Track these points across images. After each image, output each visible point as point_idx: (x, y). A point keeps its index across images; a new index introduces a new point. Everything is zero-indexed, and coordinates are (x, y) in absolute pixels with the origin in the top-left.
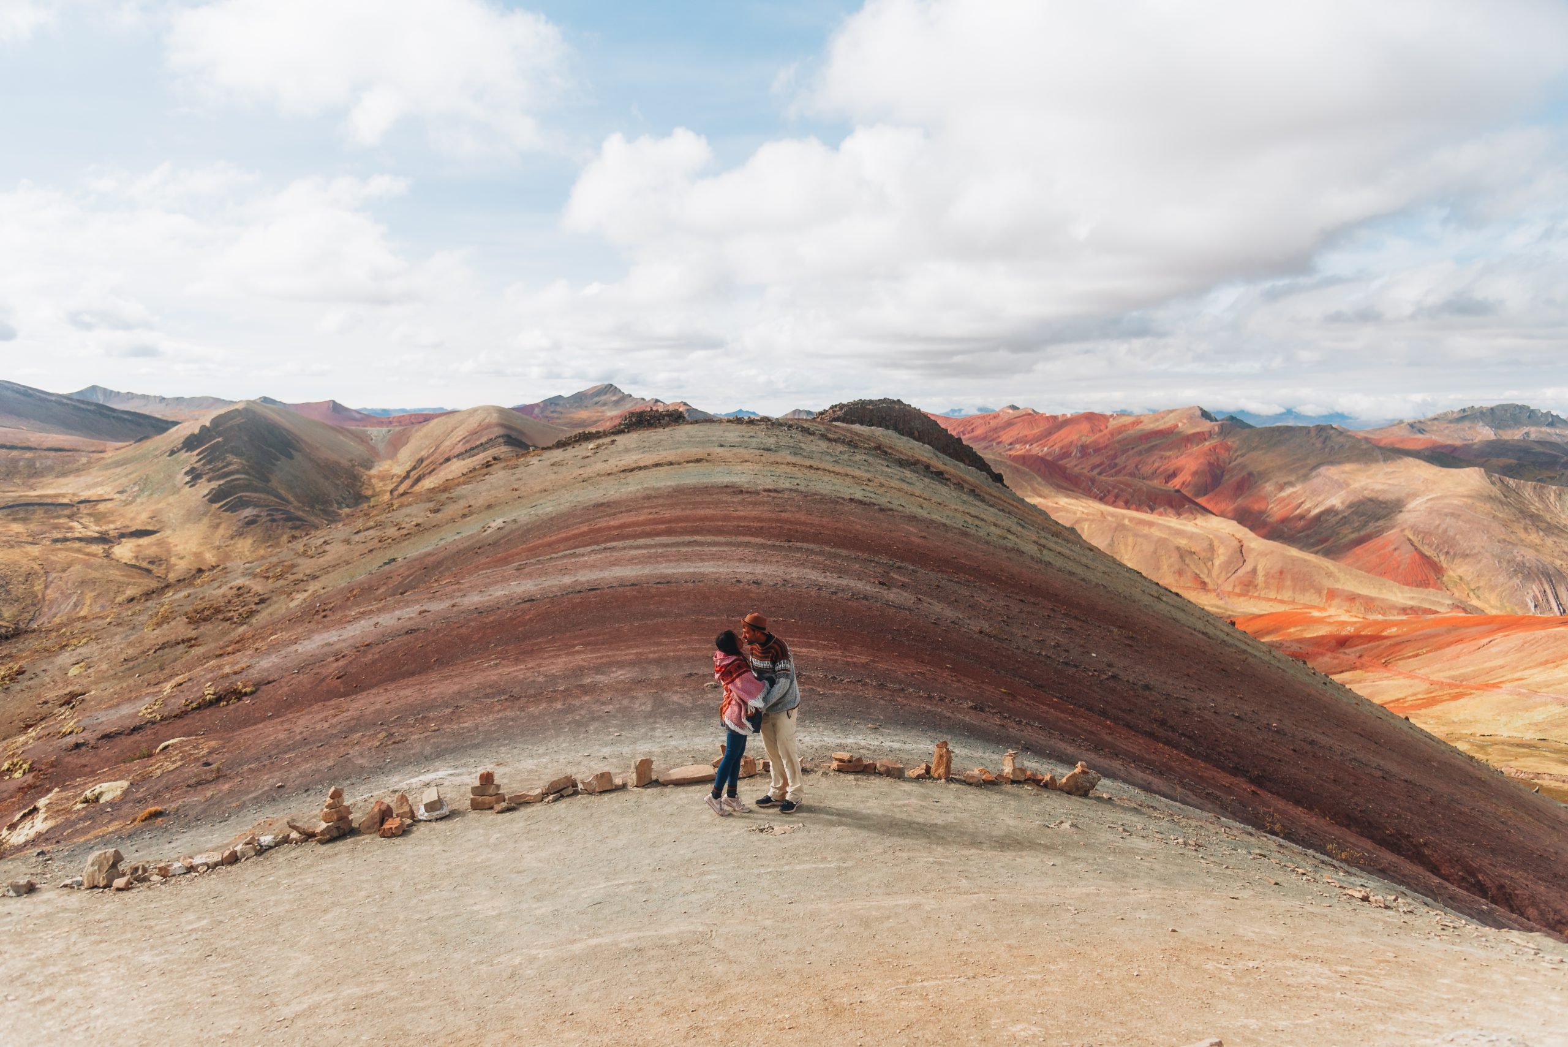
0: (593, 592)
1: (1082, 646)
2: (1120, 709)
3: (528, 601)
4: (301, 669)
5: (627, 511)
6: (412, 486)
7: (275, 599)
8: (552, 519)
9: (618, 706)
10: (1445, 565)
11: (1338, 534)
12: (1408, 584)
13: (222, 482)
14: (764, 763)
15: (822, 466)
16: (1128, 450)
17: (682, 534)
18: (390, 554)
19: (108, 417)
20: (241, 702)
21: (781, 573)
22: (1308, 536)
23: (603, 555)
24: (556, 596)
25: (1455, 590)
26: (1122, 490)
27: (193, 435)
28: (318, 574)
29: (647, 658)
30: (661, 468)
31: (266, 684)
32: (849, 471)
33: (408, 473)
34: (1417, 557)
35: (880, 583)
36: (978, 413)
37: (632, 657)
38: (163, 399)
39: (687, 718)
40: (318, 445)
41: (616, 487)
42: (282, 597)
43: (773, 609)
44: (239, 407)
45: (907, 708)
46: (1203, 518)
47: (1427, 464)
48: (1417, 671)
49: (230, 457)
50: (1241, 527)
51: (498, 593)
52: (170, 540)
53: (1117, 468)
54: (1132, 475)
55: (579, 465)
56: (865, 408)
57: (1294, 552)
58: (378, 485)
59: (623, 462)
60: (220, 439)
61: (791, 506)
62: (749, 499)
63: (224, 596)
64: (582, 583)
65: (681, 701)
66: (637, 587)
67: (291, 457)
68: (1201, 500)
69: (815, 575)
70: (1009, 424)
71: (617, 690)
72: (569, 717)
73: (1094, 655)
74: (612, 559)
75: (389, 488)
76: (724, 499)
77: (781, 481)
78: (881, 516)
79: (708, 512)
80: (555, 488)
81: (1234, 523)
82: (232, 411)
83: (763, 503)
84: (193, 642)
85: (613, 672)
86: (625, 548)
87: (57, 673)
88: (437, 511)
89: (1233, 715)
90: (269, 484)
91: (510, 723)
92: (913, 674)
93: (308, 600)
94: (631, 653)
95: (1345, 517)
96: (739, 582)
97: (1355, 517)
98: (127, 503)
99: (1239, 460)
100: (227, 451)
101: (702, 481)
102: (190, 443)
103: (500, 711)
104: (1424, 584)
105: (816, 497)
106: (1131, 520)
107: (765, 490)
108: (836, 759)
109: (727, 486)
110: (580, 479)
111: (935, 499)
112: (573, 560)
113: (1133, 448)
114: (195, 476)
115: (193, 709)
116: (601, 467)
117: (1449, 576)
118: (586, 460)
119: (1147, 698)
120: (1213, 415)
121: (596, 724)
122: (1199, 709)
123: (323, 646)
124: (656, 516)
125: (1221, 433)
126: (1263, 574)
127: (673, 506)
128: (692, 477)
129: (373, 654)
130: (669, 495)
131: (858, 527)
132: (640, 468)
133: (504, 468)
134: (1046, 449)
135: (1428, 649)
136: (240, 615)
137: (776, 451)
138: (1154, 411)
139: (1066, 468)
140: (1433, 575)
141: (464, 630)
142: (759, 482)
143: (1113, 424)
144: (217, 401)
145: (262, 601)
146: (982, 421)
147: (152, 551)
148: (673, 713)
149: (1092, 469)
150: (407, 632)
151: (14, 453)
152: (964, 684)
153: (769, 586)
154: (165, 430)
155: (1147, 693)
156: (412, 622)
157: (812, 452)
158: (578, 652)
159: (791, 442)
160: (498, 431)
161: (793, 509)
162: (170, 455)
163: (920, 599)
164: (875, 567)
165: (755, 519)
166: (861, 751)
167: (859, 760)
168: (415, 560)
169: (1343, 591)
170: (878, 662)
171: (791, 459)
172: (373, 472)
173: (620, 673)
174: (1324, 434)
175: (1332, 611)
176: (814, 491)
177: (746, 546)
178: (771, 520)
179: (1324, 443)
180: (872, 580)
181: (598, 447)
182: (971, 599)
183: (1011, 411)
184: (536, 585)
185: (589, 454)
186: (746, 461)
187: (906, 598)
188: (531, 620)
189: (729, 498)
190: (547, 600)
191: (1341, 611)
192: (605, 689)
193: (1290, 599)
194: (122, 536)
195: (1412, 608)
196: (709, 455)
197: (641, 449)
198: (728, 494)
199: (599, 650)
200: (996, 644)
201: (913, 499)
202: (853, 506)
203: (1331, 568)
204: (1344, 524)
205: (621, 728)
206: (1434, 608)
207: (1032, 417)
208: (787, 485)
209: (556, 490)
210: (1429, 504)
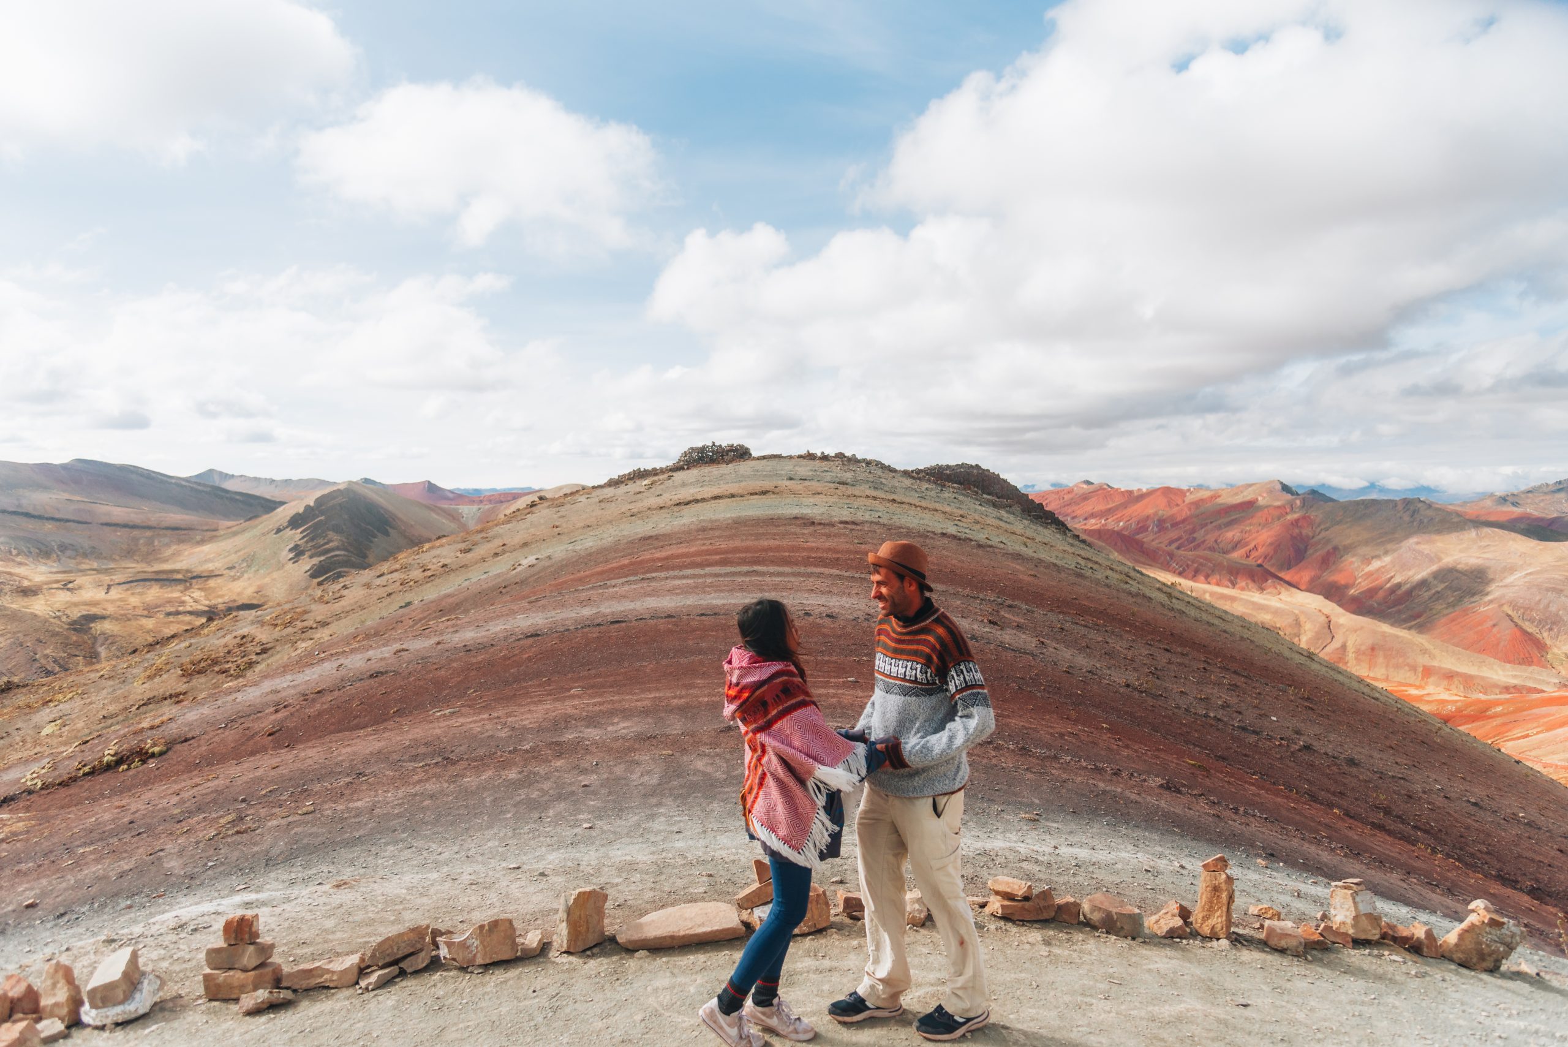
0: (616, 626)
1: (1256, 707)
2: (1328, 791)
3: (532, 636)
4: (230, 722)
5: (677, 543)
7: (278, 648)
8: (590, 554)
9: (605, 776)
10: (1548, 642)
11: (1431, 610)
12: (1509, 662)
13: (322, 558)
14: (847, 901)
15: (907, 500)
16: (1206, 525)
17: (739, 564)
18: (408, 597)
19: (222, 498)
20: (145, 765)
21: (862, 606)
22: (1399, 612)
23: (640, 585)
24: (568, 630)
25: (1560, 668)
26: (1201, 564)
27: (298, 514)
28: (329, 620)
29: (668, 705)
30: (721, 501)
31: (182, 742)
32: (938, 506)
34: (1518, 634)
35: (990, 622)
36: (1052, 489)
37: (647, 703)
38: (272, 481)
39: (712, 798)
40: (413, 523)
41: (669, 520)
42: (286, 647)
43: (853, 647)
44: (341, 487)
45: (1070, 785)
46: (1287, 593)
47: (1524, 538)
48: (1528, 753)
49: (331, 534)
50: (1327, 602)
51: (497, 628)
53: (1196, 543)
54: (1211, 549)
55: (629, 501)
56: (942, 473)
57: (1385, 628)
59: (676, 497)
60: (322, 518)
61: (873, 538)
62: (823, 531)
63: (226, 646)
64: (604, 615)
65: (709, 769)
66: (674, 620)
67: (387, 534)
68: (1285, 575)
70: (1085, 497)
71: (610, 750)
72: (522, 794)
73: (1274, 719)
74: (649, 589)
76: (793, 530)
77: (860, 514)
78: (980, 552)
79: (772, 543)
80: (600, 523)
81: (1321, 598)
82: (334, 491)
83: (840, 535)
84: (181, 697)
85: (613, 724)
86: (667, 578)
87: (29, 732)
88: (469, 551)
89: (1468, 801)
90: (366, 560)
91: (426, 803)
92: (1062, 735)
93: (309, 649)
94: (646, 699)
95: (1438, 592)
96: (808, 614)
97: (1449, 592)
98: (234, 579)
99: (1323, 534)
100: (328, 529)
101: (767, 512)
102: (295, 522)
103: (420, 781)
104: (1527, 661)
105: (902, 530)
106: (1212, 594)
107: (841, 522)
108: (997, 893)
109: (796, 518)
110: (629, 514)
111: (1038, 539)
112: (601, 591)
113: (1211, 523)
114: (298, 552)
115: (85, 774)
116: (653, 501)
117: (1553, 654)
118: (639, 495)
119: (1357, 777)
120: (1294, 489)
121: (561, 806)
122: (1424, 792)
123: (267, 694)
124: (710, 547)
125: (1303, 507)
126: (1353, 650)
127: (731, 537)
128: (755, 509)
129: (323, 703)
130: (728, 527)
131: (954, 562)
132: (697, 501)
133: (549, 507)
134: (1121, 524)
135: (1539, 729)
136: (238, 666)
137: (853, 485)
138: (1232, 486)
139: (1143, 543)
140: (1536, 652)
141: (443, 672)
142: (834, 514)
143: (1189, 498)
144: (323, 483)
145: (264, 651)
146: (1057, 497)
148: (694, 787)
149: (1170, 543)
150: (371, 676)
151: (136, 532)
152: (1136, 751)
153: (847, 620)
154: (275, 509)
155: (1354, 770)
156: (383, 663)
157: (896, 487)
158: (573, 697)
159: (871, 478)
161: (875, 542)
162: (276, 533)
163: (1043, 643)
164: (981, 604)
165: (829, 550)
166: (1024, 865)
167: (1046, 895)
168: (432, 602)
169: (1440, 668)
170: (1008, 716)
171: (870, 492)
173: (622, 725)
174: (1412, 508)
175: (1430, 689)
176: (898, 524)
177: (818, 577)
178: (848, 551)
179: (1412, 516)
180: (980, 618)
181: (652, 484)
182: (1105, 645)
183: (1085, 486)
184: (547, 619)
185: (642, 490)
186: (819, 494)
187: (1026, 641)
188: (529, 659)
189: (798, 530)
190: (555, 635)
191: (1440, 689)
192: (593, 749)
193: (1383, 677)
194: (233, 609)
195: (1515, 687)
196: (776, 487)
197: (701, 483)
198: (799, 526)
199: (601, 695)
200: (1150, 701)
201: (1014, 537)
202: (946, 541)
203: (1424, 642)
204: (1438, 599)
205: (600, 814)
206: (1538, 686)
207: (1104, 491)
208: (867, 517)
209: (600, 526)
210: (1528, 578)
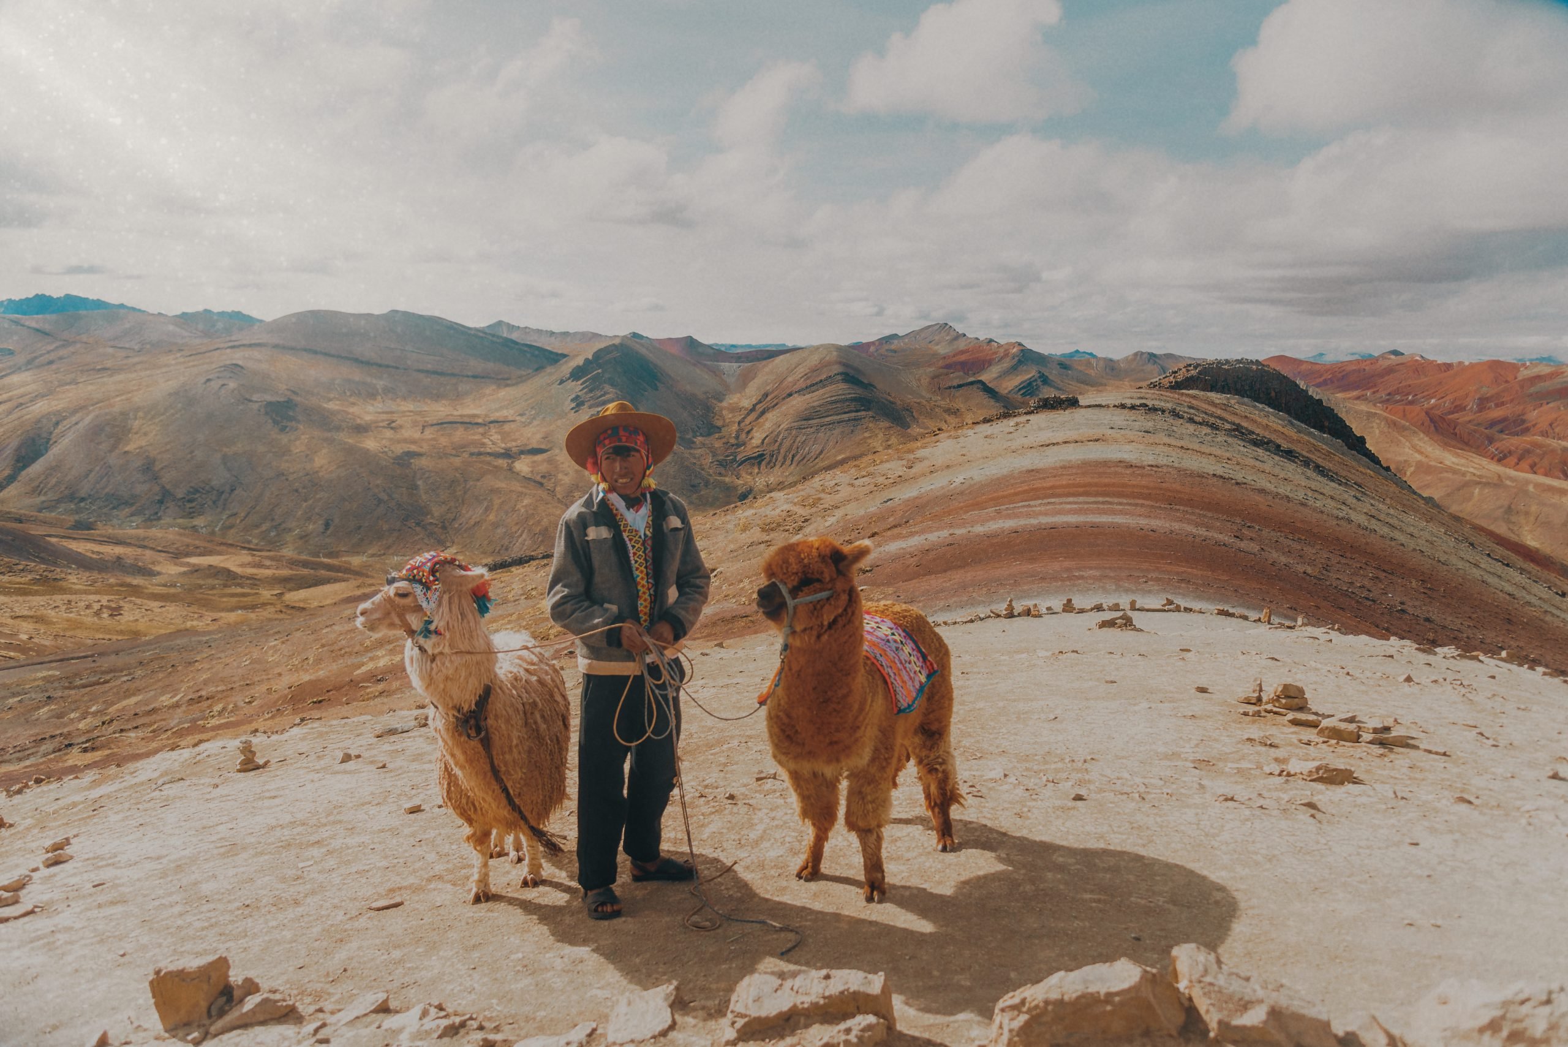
0: (1054, 530)
5: (1052, 477)
6: (757, 418)
15: (1190, 446)
17: (1096, 495)
18: (885, 495)
19: (512, 349)
21: (1167, 525)
23: (1049, 506)
24: (1031, 530)
26: (1528, 452)
27: (578, 367)
29: (1103, 567)
30: (1069, 445)
32: (1213, 450)
33: (754, 406)
35: (1235, 536)
37: (1094, 565)
40: (678, 379)
41: (1039, 458)
44: (617, 341)
49: (607, 387)
52: (558, 458)
53: (1525, 426)
54: (1545, 434)
55: (1006, 438)
58: (728, 415)
59: (1039, 438)
60: (600, 371)
61: (1169, 478)
62: (1138, 472)
63: (780, 516)
67: (656, 388)
69: (1190, 529)
73: (1390, 596)
74: (1056, 510)
75: (737, 420)
76: (1120, 471)
77: (1160, 458)
79: (1110, 480)
80: (994, 455)
82: (609, 345)
83: (1149, 475)
85: (1088, 571)
86: (1061, 503)
94: (1093, 563)
98: (525, 425)
100: (605, 382)
101: (1101, 456)
102: (577, 374)
105: (1187, 472)
106: (1537, 485)
107: (1149, 466)
109: (1120, 461)
110: (1011, 450)
111: (1282, 474)
114: (579, 403)
116: (1023, 441)
118: (1010, 434)
124: (1074, 481)
128: (1093, 453)
130: (1078, 467)
131: (1220, 496)
132: (1054, 444)
136: (794, 528)
137: (1154, 433)
139: (1457, 424)
142: (1143, 459)
143: (1524, 374)
144: (596, 336)
145: (806, 521)
147: (543, 468)
149: (1492, 426)
150: (947, 545)
153: (1161, 533)
154: (558, 361)
156: (948, 539)
157: (1183, 434)
160: (837, 369)
161: (1171, 481)
162: (560, 384)
163: (1263, 548)
164: (1231, 525)
165: (1144, 487)
168: (908, 501)
171: (1167, 440)
172: (724, 404)
176: (1185, 468)
177: (1142, 506)
178: (1155, 488)
180: (1230, 534)
181: (1017, 424)
182: (1301, 551)
184: (1015, 523)
186: (1132, 441)
187: (1253, 547)
189: (1123, 471)
190: (1026, 532)
194: (522, 452)
196: (1103, 435)
197: (1051, 428)
198: (1122, 467)
199: (1074, 560)
200: (1315, 581)
201: (1263, 475)
202: (1215, 479)
208: (1165, 462)
209: (995, 458)
